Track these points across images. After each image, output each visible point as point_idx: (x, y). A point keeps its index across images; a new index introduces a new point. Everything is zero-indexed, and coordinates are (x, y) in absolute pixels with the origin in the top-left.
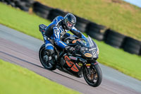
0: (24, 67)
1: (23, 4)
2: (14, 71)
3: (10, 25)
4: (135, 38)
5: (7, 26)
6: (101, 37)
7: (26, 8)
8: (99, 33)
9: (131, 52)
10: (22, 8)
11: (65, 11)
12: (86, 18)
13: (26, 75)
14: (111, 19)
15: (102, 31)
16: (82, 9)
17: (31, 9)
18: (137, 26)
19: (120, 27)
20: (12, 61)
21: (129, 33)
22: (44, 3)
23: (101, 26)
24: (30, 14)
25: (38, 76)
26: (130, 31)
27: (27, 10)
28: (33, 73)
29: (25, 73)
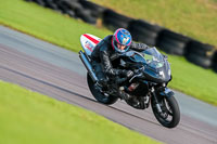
0: (88, 109)
1: (87, 12)
2: (73, 115)
3: (67, 45)
5: (63, 47)
6: (208, 62)
7: (92, 19)
8: (205, 56)
10: (85, 20)
11: (152, 22)
12: (185, 34)
13: (92, 122)
15: (209, 54)
16: (178, 19)
17: (99, 21)
20: (70, 101)
22: (120, 11)
23: (207, 45)
24: (99, 28)
25: (110, 123)
27: (94, 23)
28: (103, 119)
29: (90, 119)
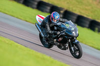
0: (6, 37)
4: (85, 16)
9: (83, 26)
12: (50, 3)
14: (68, 3)
15: (62, 12)
18: (87, 8)
19: (74, 9)
21: (81, 13)
23: (61, 8)
25: (16, 44)
26: (81, 11)
28: (13, 42)
29: (7, 42)
